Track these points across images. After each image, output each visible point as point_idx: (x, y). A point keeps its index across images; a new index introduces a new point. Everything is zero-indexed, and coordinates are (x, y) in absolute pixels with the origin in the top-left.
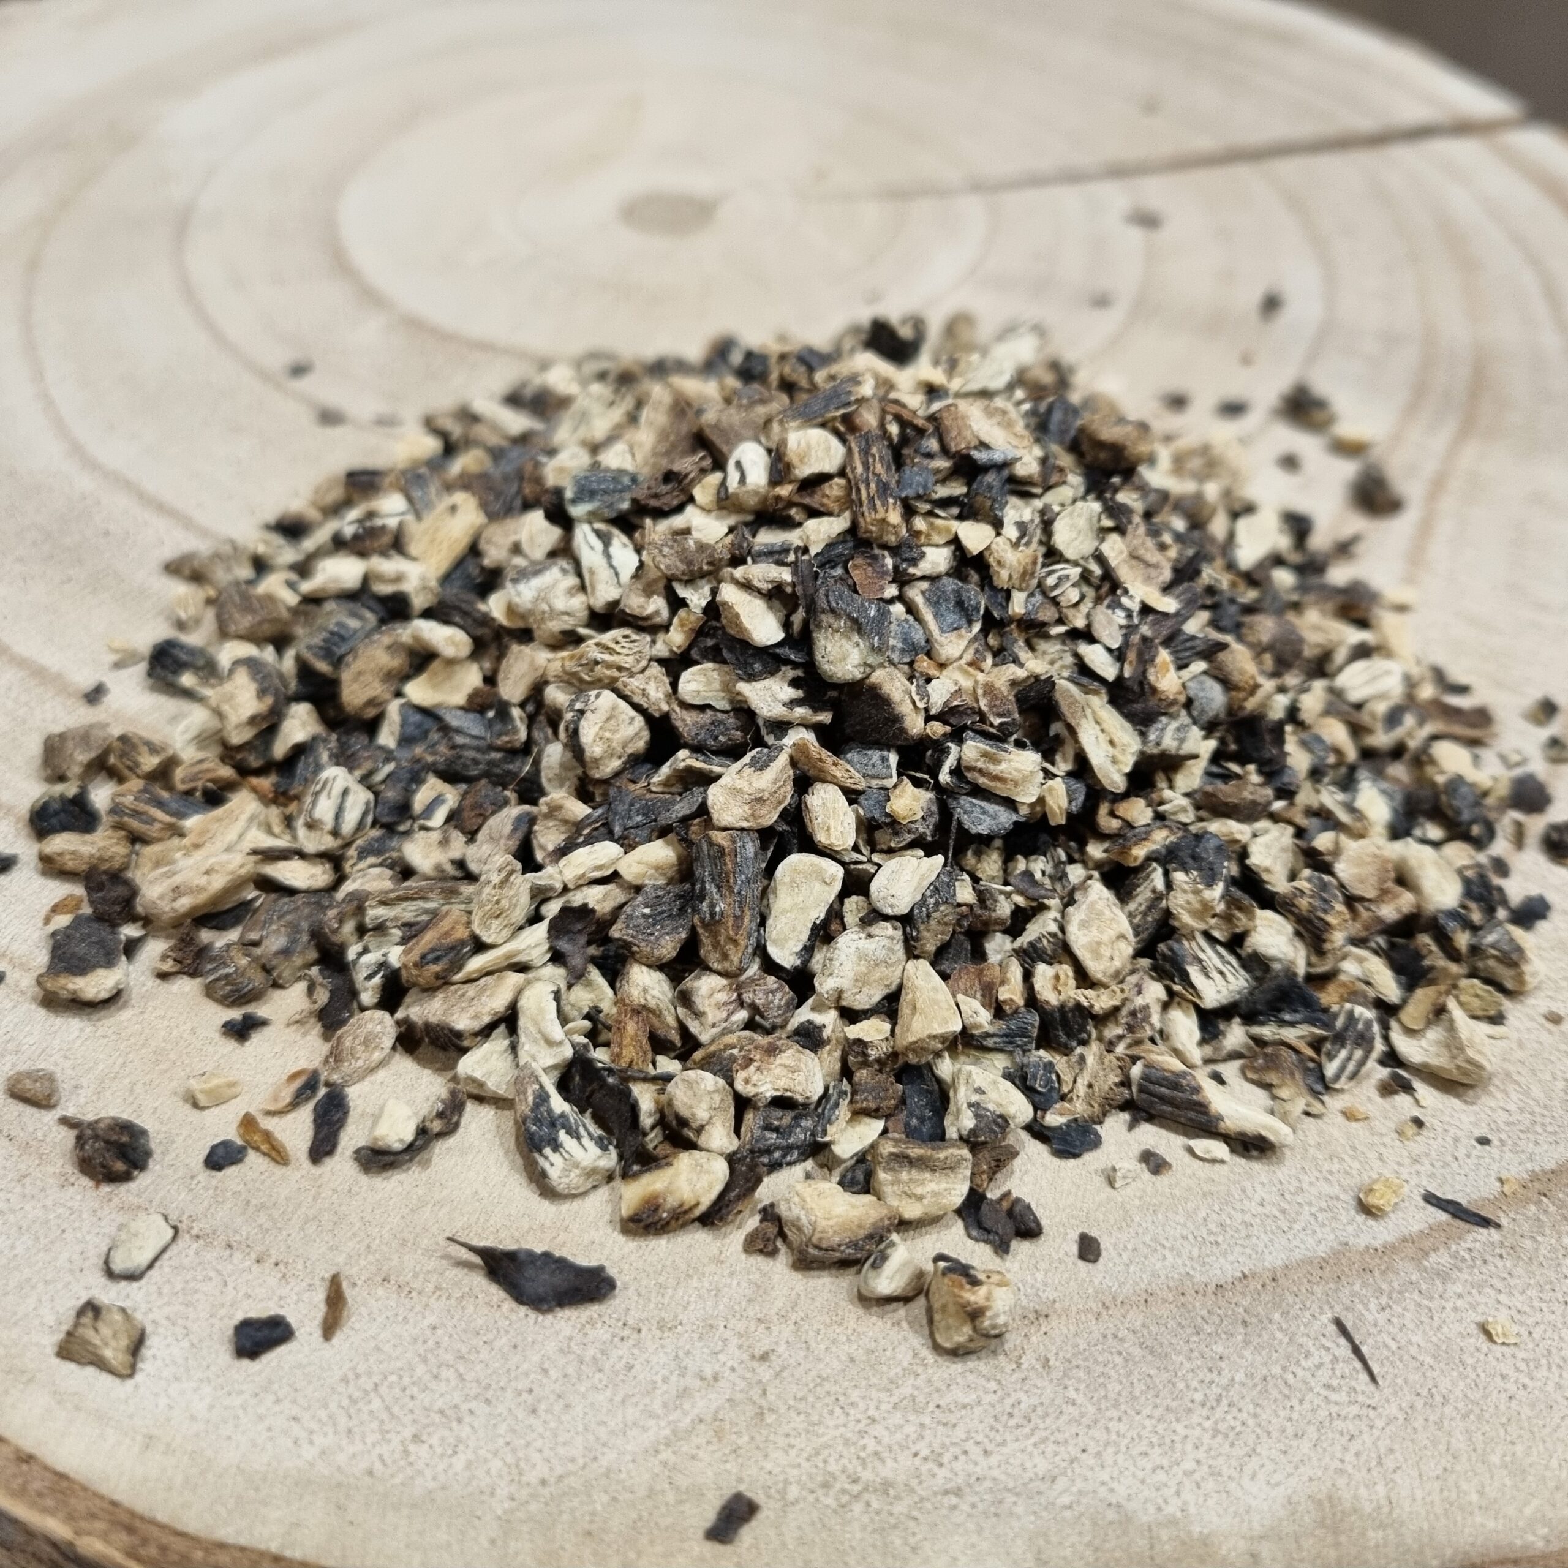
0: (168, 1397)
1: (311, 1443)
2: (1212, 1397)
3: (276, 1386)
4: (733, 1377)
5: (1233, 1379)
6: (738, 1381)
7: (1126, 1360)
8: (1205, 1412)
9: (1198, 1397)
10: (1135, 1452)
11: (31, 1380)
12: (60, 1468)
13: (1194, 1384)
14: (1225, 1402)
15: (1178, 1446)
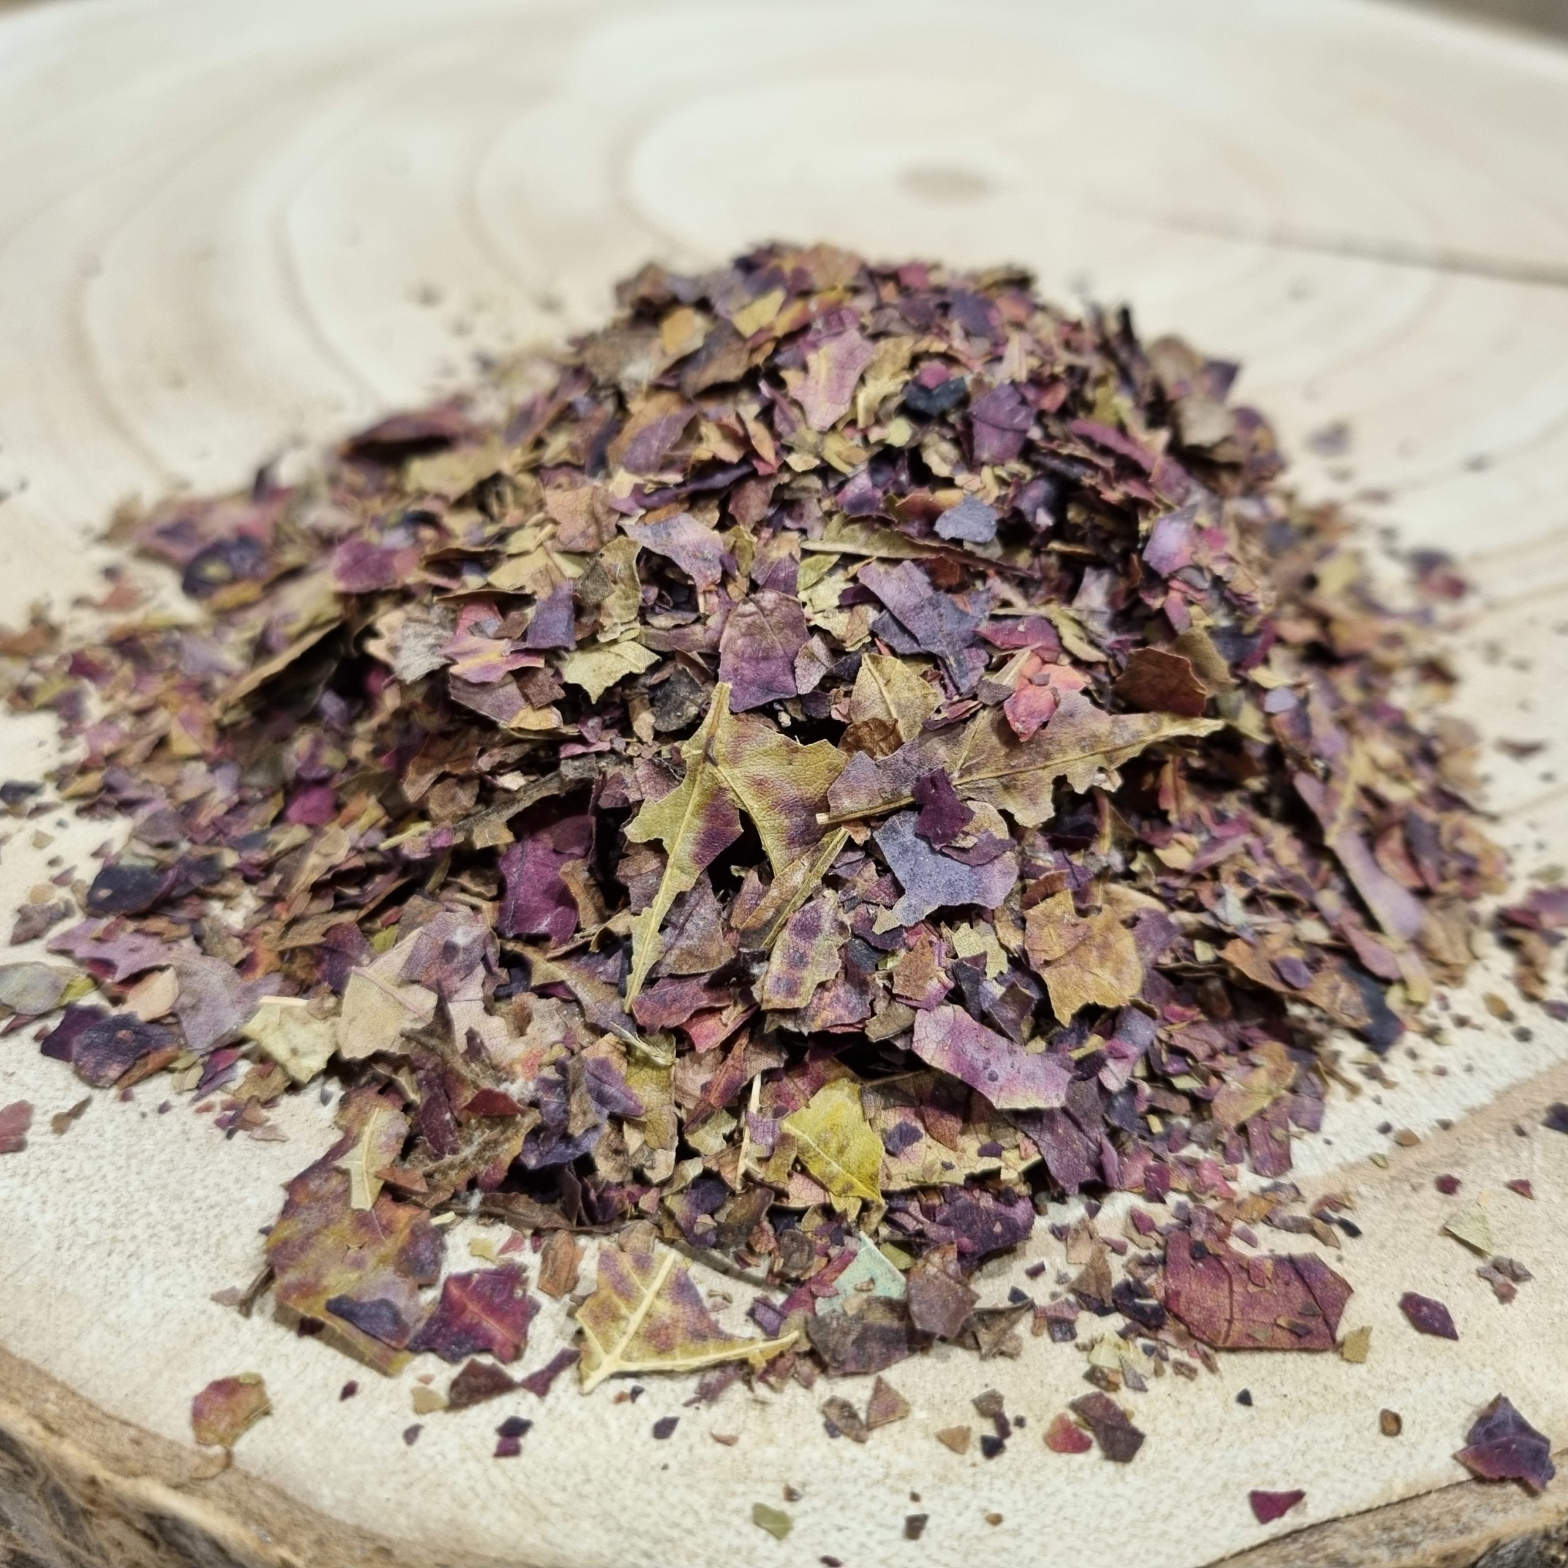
2: (211, 1201)
5: (244, 1199)
7: (184, 1132)
8: (190, 1206)
9: (199, 1193)
10: (96, 1197)
13: (210, 1182)
14: (217, 1210)
15: (135, 1217)
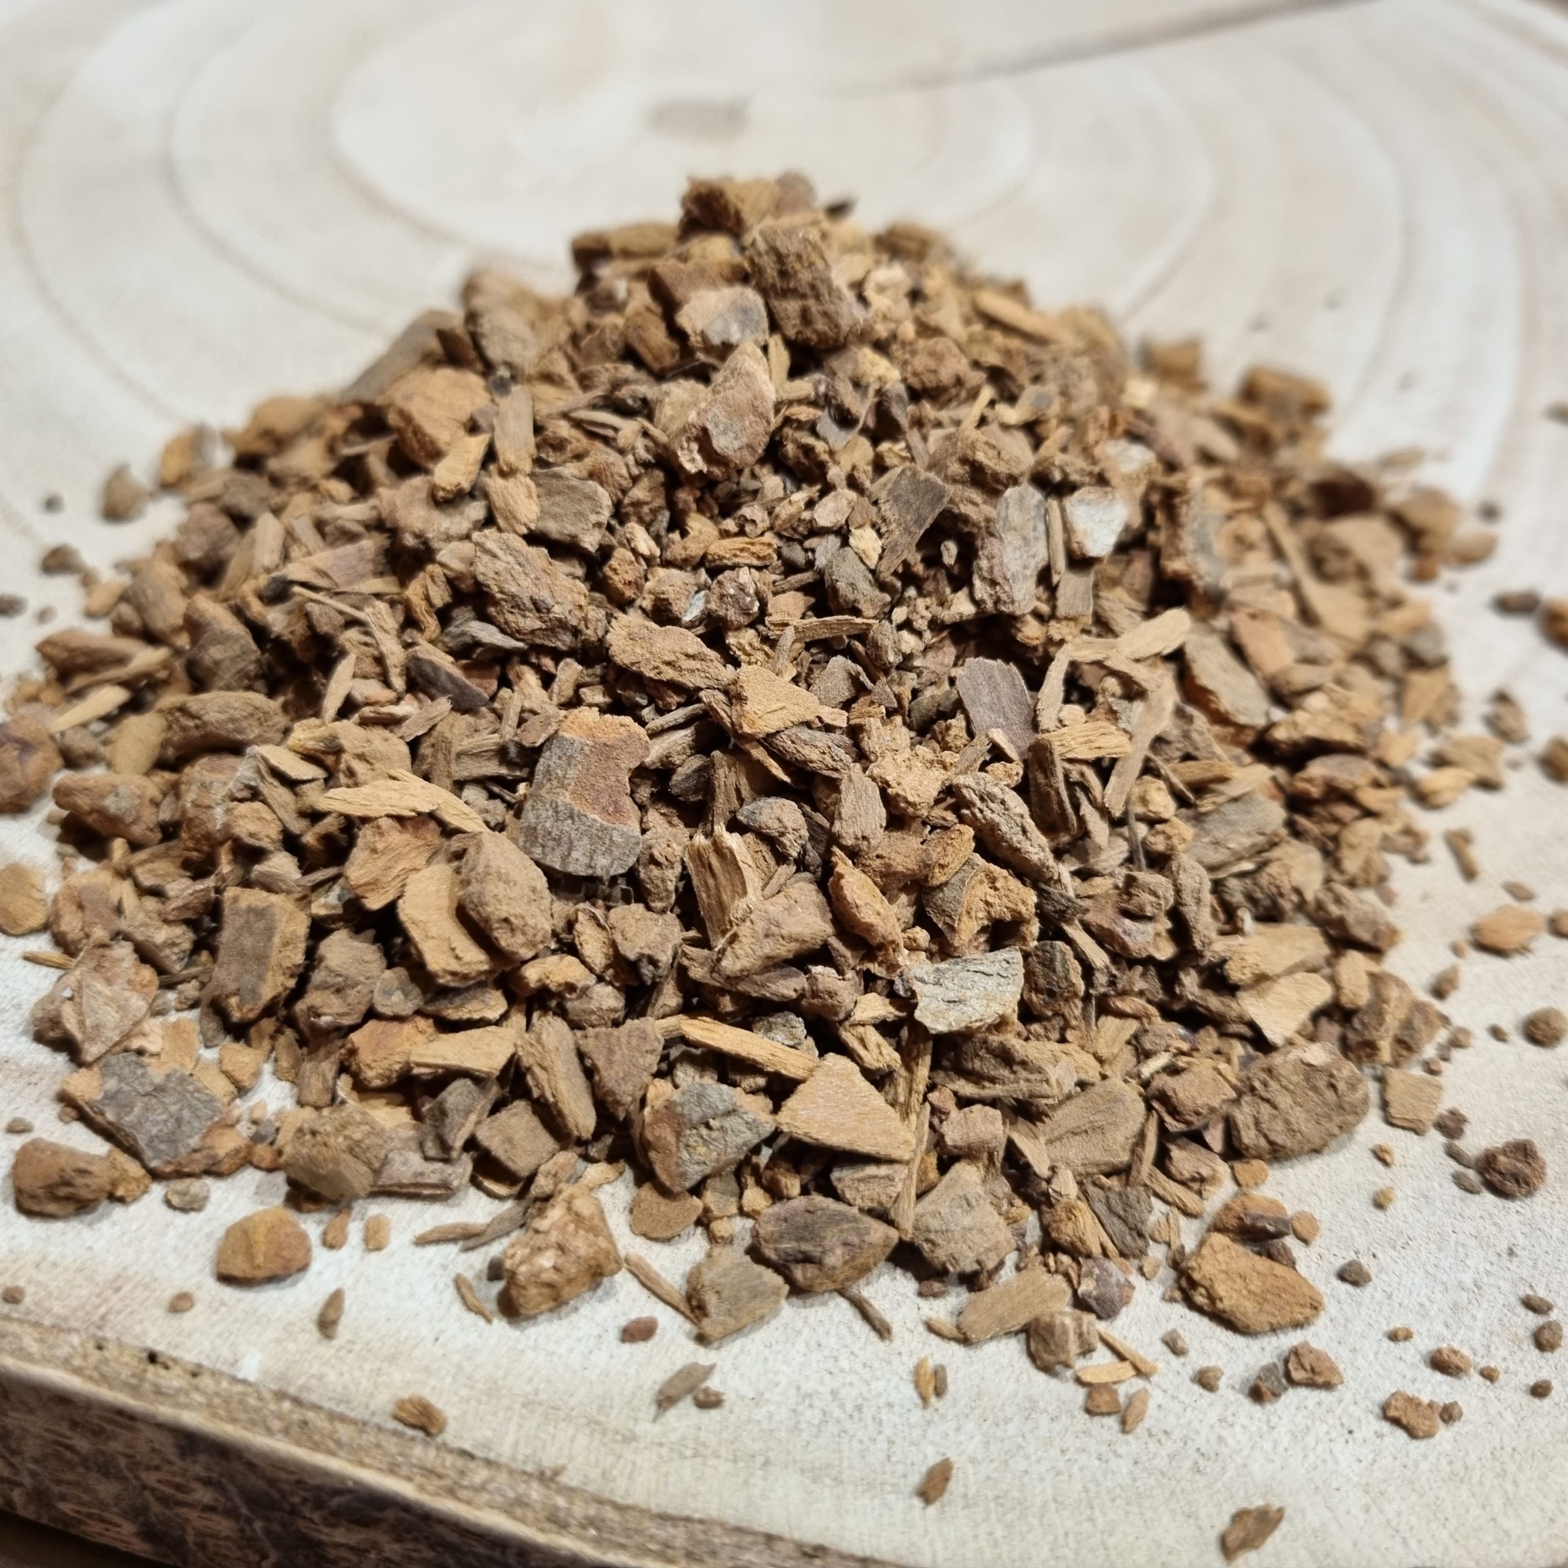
0: (933, 1443)
1: (1118, 1456)
3: (1042, 1405)
4: (1492, 1280)
6: (1501, 1283)
11: (767, 1463)
12: (859, 1553)
